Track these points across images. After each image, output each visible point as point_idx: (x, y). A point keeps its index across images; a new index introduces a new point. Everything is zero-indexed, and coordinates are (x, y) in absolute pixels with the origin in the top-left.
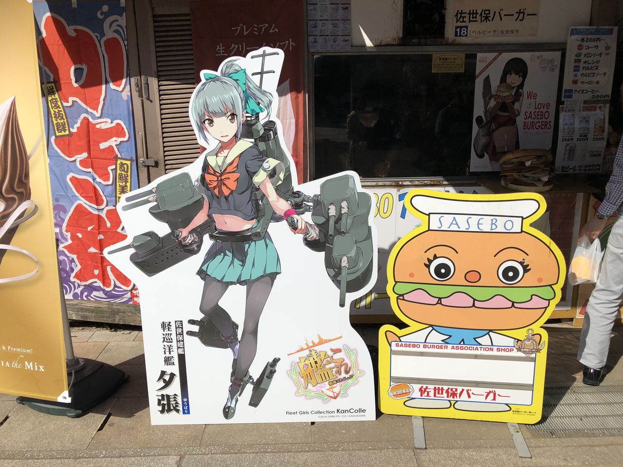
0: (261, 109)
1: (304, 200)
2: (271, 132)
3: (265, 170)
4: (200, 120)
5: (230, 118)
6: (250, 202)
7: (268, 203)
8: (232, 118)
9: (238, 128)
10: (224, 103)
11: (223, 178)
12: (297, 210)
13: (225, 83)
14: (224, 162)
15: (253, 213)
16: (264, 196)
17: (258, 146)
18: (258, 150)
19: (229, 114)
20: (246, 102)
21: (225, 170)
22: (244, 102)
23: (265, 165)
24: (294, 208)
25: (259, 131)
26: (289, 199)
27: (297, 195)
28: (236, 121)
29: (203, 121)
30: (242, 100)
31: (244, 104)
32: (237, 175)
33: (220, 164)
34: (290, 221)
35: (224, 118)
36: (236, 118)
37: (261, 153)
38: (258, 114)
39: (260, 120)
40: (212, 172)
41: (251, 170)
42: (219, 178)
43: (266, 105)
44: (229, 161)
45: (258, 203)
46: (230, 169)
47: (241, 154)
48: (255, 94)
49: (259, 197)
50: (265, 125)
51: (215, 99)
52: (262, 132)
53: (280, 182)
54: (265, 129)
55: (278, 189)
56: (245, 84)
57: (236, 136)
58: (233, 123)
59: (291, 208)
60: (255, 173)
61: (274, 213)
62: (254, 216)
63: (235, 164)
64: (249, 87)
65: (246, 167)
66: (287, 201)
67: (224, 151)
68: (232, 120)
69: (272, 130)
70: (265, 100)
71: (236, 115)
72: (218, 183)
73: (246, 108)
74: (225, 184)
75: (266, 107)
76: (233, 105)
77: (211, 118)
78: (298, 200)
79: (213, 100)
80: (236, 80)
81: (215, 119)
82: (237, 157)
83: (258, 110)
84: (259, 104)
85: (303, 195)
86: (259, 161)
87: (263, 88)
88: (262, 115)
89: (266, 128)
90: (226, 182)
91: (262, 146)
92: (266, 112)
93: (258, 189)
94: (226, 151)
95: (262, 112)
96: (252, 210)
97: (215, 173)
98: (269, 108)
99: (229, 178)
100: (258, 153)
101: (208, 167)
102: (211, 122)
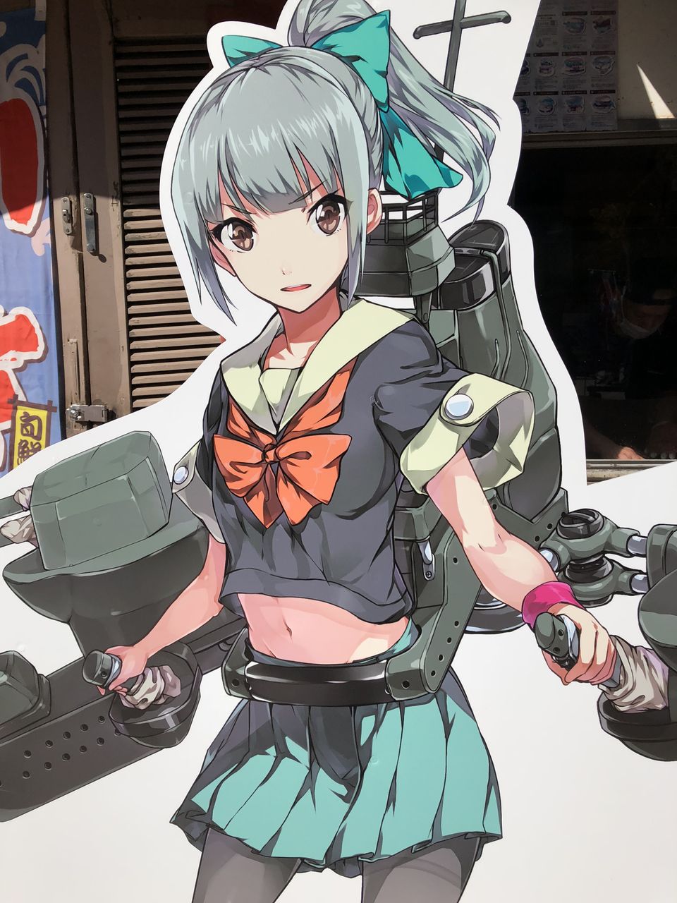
0: (446, 173)
1: (609, 547)
2: (486, 270)
3: (451, 424)
4: (203, 223)
5: (320, 212)
6: (388, 551)
7: (460, 556)
8: (328, 213)
9: (351, 255)
10: (296, 154)
11: (284, 451)
12: (577, 587)
13: (307, 72)
14: (289, 392)
15: (396, 595)
16: (442, 526)
17: (426, 326)
18: (429, 342)
19: (317, 196)
20: (388, 147)
21: (295, 420)
22: (377, 148)
23: (454, 403)
24: (565, 579)
25: (433, 266)
26: (549, 543)
27: (580, 527)
28: (342, 224)
29: (212, 226)
30: (370, 140)
31: (376, 157)
32: (336, 444)
33: (275, 397)
34: (547, 632)
35: (296, 215)
36: (342, 214)
37: (438, 354)
38: (433, 194)
39: (441, 218)
40: (243, 430)
41: (397, 421)
42: (271, 454)
43: (470, 157)
44: (309, 384)
45: (419, 554)
46: (311, 420)
47: (359, 359)
48: (422, 115)
49: (423, 531)
50: (457, 241)
51: (265, 141)
52: (446, 268)
53: (513, 473)
54: (459, 258)
55: (500, 501)
56: (384, 74)
57: (339, 286)
58: (329, 233)
59: (551, 577)
60: (409, 435)
61: (483, 596)
62: (402, 604)
63: (333, 400)
64: (401, 85)
65: (377, 410)
66: (539, 549)
67: (292, 345)
68: (327, 223)
69: (490, 260)
70: (467, 136)
71: (344, 201)
72: (263, 475)
73: (385, 173)
74: (289, 479)
75: (466, 166)
76: (334, 163)
77: (243, 217)
78: (583, 546)
79: (254, 143)
80: (350, 60)
81: (259, 221)
82: (340, 372)
83: (432, 178)
84: (437, 154)
85: (607, 527)
86: (426, 385)
87: (459, 89)
88: (449, 201)
89: (465, 251)
90: (298, 470)
91: (444, 325)
92: (466, 186)
93: (421, 499)
94: (299, 349)
95: (451, 186)
96: (394, 581)
97: (252, 434)
98: (479, 169)
99: (308, 456)
100: (428, 357)
101: (229, 410)
102: (245, 230)
